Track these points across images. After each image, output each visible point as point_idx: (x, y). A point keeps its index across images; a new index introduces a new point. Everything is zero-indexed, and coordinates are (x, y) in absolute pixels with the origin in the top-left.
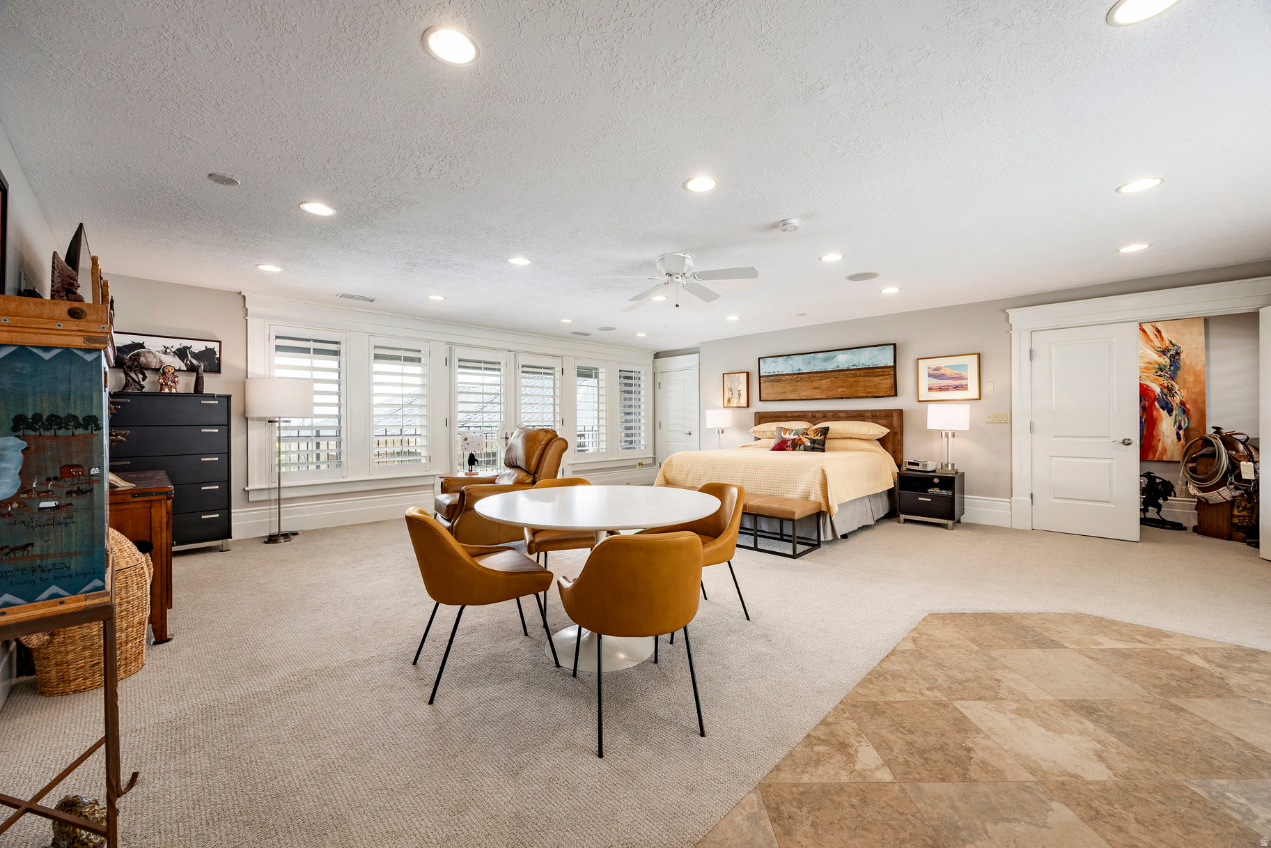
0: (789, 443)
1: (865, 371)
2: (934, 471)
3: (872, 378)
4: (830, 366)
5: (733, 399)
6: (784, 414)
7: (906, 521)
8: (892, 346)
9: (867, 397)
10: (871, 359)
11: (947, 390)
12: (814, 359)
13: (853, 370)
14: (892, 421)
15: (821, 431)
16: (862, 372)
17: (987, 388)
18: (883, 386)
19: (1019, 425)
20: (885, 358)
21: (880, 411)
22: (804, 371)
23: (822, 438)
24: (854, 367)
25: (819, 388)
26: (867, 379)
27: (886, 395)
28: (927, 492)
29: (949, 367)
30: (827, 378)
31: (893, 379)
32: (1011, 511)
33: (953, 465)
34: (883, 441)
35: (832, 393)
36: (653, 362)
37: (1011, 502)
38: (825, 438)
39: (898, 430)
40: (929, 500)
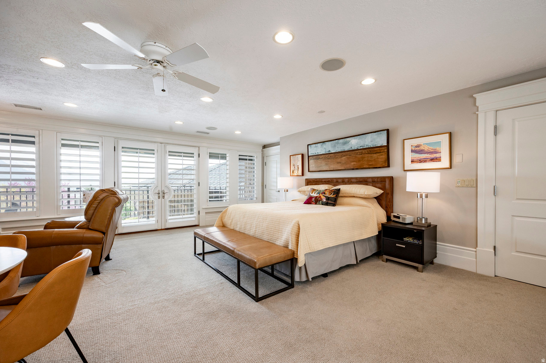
0: (313, 199)
1: (368, 150)
2: (411, 224)
3: (372, 155)
4: (346, 148)
5: (295, 171)
6: (320, 180)
7: (387, 260)
8: (386, 131)
9: (369, 168)
10: (372, 141)
11: (425, 161)
12: (338, 143)
13: (361, 149)
14: (385, 184)
15: (334, 192)
16: (366, 151)
17: (457, 159)
18: (380, 160)
19: (484, 188)
20: (381, 140)
21: (378, 178)
22: (332, 152)
23: (334, 196)
24: (361, 148)
25: (340, 163)
26: (370, 155)
27: (382, 166)
28: (403, 240)
29: (426, 144)
30: (345, 156)
31: (386, 155)
32: (476, 259)
33: (426, 219)
34: (378, 199)
35: (348, 166)
36: (262, 151)
37: (476, 252)
38: (336, 196)
39: (389, 191)
40: (404, 246)
